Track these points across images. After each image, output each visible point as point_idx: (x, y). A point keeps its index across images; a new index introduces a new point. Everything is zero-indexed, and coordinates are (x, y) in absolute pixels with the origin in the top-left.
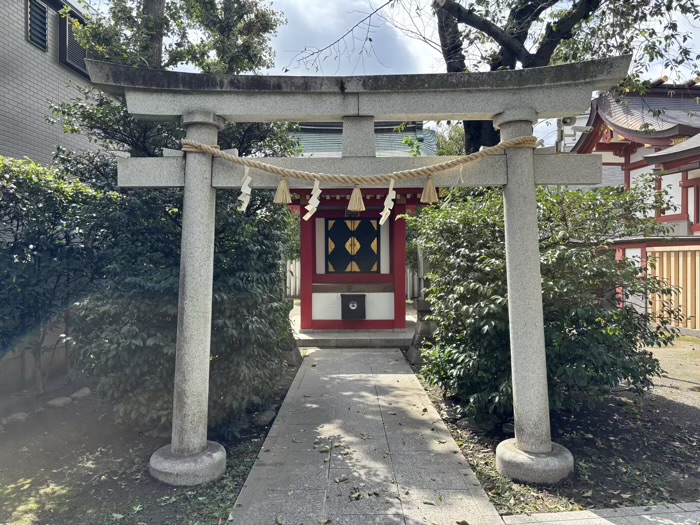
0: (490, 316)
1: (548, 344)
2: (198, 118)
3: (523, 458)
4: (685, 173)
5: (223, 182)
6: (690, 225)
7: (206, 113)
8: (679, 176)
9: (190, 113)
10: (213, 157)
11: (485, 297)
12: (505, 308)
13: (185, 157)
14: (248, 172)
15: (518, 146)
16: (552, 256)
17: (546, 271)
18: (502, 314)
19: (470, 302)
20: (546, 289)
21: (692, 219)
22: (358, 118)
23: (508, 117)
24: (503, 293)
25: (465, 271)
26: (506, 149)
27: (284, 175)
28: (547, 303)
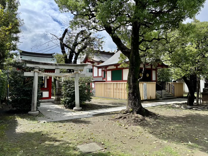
0: (73, 93)
1: (79, 95)
2: (37, 68)
3: (77, 108)
4: (102, 69)
5: (40, 76)
6: (103, 78)
7: (38, 67)
8: (101, 69)
9: (36, 67)
10: (38, 72)
11: (72, 90)
12: (75, 91)
13: (34, 72)
14: (44, 75)
15: (76, 73)
16: (80, 85)
17: (79, 87)
18: (74, 92)
19: (70, 91)
20: (79, 89)
21: (103, 77)
22: (58, 68)
23: (75, 69)
24: (74, 89)
25: (69, 87)
26: (75, 73)
27: (48, 75)
28: (79, 91)
